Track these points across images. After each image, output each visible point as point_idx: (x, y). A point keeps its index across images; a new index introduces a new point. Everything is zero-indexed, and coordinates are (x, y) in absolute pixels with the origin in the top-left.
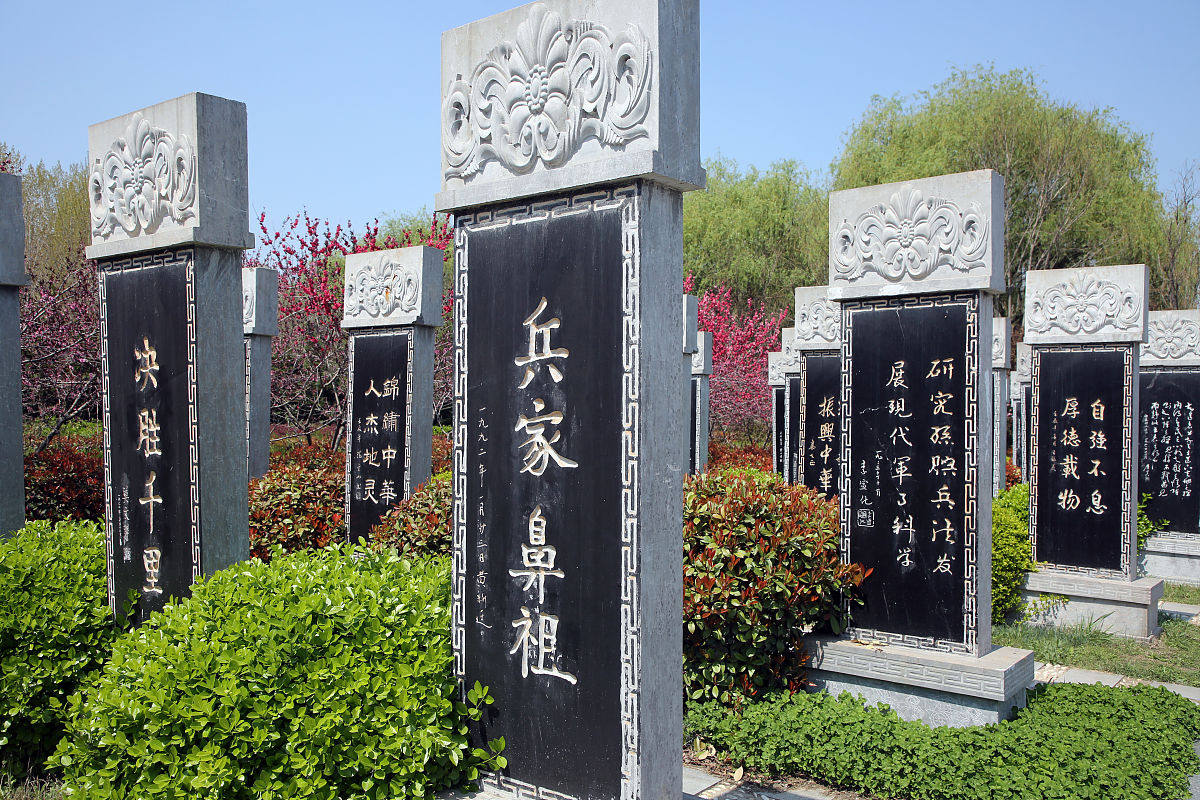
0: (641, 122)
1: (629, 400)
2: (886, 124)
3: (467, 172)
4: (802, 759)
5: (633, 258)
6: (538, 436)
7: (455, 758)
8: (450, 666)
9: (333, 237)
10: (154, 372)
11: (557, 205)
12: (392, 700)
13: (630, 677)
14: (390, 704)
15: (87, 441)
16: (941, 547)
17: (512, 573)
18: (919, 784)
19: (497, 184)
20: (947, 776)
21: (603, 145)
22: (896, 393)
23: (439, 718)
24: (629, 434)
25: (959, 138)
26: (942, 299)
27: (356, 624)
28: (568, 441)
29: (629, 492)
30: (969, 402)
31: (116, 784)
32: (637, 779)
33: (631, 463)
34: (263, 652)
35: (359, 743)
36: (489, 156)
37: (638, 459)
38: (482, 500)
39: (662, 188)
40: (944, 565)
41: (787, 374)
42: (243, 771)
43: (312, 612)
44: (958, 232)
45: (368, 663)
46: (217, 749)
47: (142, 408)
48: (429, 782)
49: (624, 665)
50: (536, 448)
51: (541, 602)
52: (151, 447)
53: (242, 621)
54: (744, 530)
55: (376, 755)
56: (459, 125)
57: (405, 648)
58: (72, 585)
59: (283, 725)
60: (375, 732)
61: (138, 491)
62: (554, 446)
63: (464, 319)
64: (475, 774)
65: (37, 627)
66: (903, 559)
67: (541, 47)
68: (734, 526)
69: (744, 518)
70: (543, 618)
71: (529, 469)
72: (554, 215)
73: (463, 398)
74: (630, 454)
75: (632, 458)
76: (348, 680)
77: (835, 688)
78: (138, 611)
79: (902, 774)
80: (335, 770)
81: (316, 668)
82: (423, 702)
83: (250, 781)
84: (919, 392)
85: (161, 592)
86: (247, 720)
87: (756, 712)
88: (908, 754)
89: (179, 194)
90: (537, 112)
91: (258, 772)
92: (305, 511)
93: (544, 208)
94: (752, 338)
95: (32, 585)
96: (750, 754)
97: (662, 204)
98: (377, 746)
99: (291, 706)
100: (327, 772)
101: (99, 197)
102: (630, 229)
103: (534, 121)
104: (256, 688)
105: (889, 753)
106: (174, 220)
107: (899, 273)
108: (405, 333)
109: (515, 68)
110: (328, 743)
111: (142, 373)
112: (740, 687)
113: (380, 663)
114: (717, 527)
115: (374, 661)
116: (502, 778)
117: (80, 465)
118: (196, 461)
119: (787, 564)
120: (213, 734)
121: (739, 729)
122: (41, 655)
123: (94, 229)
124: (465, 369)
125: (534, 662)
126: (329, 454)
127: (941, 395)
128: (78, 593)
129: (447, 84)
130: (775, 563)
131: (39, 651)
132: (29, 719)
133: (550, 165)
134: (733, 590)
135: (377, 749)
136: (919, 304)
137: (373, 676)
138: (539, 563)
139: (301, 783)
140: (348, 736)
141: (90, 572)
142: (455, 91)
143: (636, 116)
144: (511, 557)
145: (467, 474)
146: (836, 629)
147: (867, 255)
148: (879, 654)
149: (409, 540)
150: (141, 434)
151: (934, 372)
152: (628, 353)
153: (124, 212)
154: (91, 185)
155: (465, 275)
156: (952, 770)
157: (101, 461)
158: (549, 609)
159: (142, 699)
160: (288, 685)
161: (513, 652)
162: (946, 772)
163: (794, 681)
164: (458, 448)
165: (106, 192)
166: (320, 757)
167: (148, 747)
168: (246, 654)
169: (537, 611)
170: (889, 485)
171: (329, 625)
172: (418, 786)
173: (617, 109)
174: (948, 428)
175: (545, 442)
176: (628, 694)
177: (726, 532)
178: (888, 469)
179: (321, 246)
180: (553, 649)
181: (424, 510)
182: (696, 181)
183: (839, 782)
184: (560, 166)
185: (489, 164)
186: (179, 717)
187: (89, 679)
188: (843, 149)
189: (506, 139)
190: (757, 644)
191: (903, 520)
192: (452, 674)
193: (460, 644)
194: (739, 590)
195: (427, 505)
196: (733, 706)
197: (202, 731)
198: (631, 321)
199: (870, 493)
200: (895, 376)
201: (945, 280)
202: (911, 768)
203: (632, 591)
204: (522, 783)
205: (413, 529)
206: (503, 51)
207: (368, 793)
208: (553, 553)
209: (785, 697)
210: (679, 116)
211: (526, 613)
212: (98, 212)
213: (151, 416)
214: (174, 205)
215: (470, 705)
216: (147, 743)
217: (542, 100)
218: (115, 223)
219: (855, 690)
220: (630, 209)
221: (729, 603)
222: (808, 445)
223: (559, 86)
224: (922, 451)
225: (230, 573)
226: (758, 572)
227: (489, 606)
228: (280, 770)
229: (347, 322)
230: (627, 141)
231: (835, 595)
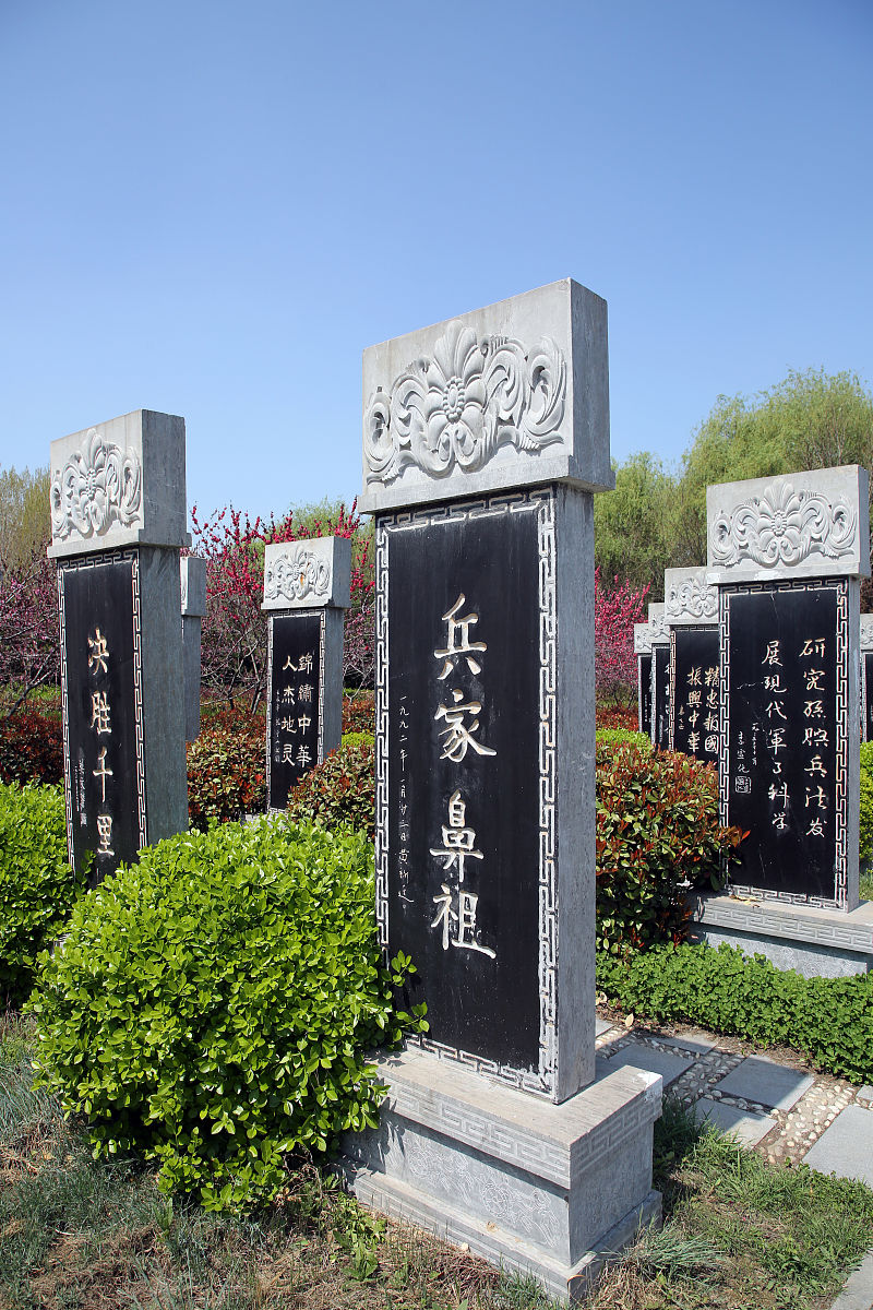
0: (556, 429)
1: (546, 693)
2: (731, 419)
3: (388, 477)
4: (688, 1007)
5: (549, 557)
6: (457, 724)
7: (382, 1023)
8: (373, 936)
9: (253, 527)
10: (104, 658)
11: (474, 507)
12: (322, 967)
13: (548, 954)
14: (321, 971)
15: (48, 703)
16: (814, 812)
17: (433, 852)
18: (798, 1031)
19: (416, 487)
20: (825, 1025)
21: (518, 451)
22: (771, 671)
23: (366, 984)
24: (547, 725)
25: (795, 432)
26: (813, 584)
27: (288, 895)
28: (486, 730)
29: (547, 780)
30: (840, 679)
31: (81, 1033)
32: (555, 1049)
33: (548, 752)
34: (205, 919)
35: (294, 1006)
36: (408, 461)
37: (555, 749)
38: (403, 783)
39: (575, 490)
40: (816, 828)
41: (654, 645)
42: (190, 1028)
43: (248, 884)
44: (827, 522)
45: (299, 931)
46: (168, 1009)
47: (94, 691)
48: (357, 1043)
49: (542, 943)
50: (455, 736)
51: (461, 881)
52: (103, 725)
53: (184, 889)
54: (632, 796)
55: (309, 1017)
56: (379, 433)
57: (333, 918)
58: (38, 844)
59: (224, 987)
60: (308, 997)
61: (92, 764)
62: (472, 734)
63: (385, 614)
64: (400, 1035)
65: (11, 881)
66: (778, 822)
67: (458, 360)
68: (624, 793)
69: (632, 785)
70: (463, 896)
71: (448, 755)
72: (472, 516)
73: (384, 687)
74: (548, 744)
75: (550, 748)
76: (282, 948)
77: (714, 940)
78: (94, 870)
79: (781, 1022)
80: (273, 1030)
81: (253, 936)
82: (350, 969)
83: (197, 1038)
84: (793, 669)
85: (113, 854)
86: (193, 983)
87: (643, 962)
88: (786, 1003)
89: (126, 500)
90: (454, 420)
91: (203, 1030)
92: (231, 772)
93: (462, 510)
94: (617, 610)
95: (6, 844)
96: (640, 1002)
97: (575, 505)
98: (310, 1009)
99: (231, 971)
100: (266, 1032)
101: (58, 503)
102: (546, 530)
103: (451, 429)
104: (199, 953)
105: (769, 1003)
106: (122, 523)
107: (774, 560)
108: (318, 614)
109: (433, 380)
110: (266, 1005)
111: (94, 660)
112: (629, 939)
113: (311, 931)
114: (606, 793)
115: (305, 930)
116: (425, 1040)
117: (43, 728)
118: (141, 739)
119: (672, 828)
120: (163, 995)
121: (628, 978)
122: (14, 906)
123: (54, 531)
124: (386, 660)
125: (454, 935)
126: (249, 717)
127: (814, 672)
128: (43, 852)
129: (368, 396)
130: (661, 826)
131: (13, 902)
132: (6, 961)
133: (467, 469)
134: (623, 852)
135: (309, 1013)
136: (792, 588)
137: (304, 944)
138: (459, 844)
139: (242, 1042)
140: (283, 1000)
141: (53, 833)
142: (376, 402)
143: (550, 424)
144: (432, 838)
145: (389, 759)
146: (715, 885)
147: (743, 544)
148: (756, 909)
149: (324, 800)
150: (94, 713)
151: (808, 651)
152: (544, 648)
153: (79, 517)
154: (52, 492)
155: (386, 572)
156: (828, 1020)
157: (60, 724)
158: (469, 886)
159: (101, 958)
160: (227, 950)
161: (434, 925)
162: (823, 1021)
163: (677, 934)
164: (380, 734)
165: (64, 499)
166: (259, 1019)
167: (107, 1003)
168: (190, 922)
169: (457, 888)
170: (765, 754)
171: (263, 895)
172: (348, 1046)
173: (532, 416)
174: (820, 702)
175: (463, 730)
176: (546, 969)
177: (615, 799)
178: (764, 740)
179: (243, 534)
180: (473, 925)
181: (336, 774)
182: (607, 484)
183: (723, 1029)
184: (477, 470)
185: (408, 469)
186: (133, 978)
187: (54, 928)
188: (694, 442)
189: (425, 445)
190: (645, 901)
191: (778, 787)
192: (376, 943)
193: (383, 916)
194: (629, 851)
195: (339, 769)
196: (622, 957)
197: (153, 991)
198: (548, 618)
199: (747, 762)
200: (770, 655)
201: (816, 566)
202: (789, 1017)
203: (550, 874)
204: (443, 1046)
205: (328, 791)
206: (422, 364)
207: (303, 1052)
208: (472, 835)
209: (670, 948)
210: (591, 423)
211: (446, 890)
212: (58, 517)
213: (102, 697)
214: (122, 510)
215: (394, 973)
216: (106, 999)
217: (459, 409)
218: (71, 526)
219: (733, 942)
220: (546, 511)
221: (619, 864)
222: (677, 710)
223: (476, 396)
224: (796, 723)
225: (172, 843)
226: (645, 835)
227: (411, 881)
228: (223, 1029)
229: (267, 605)
230: (542, 447)
231: (715, 854)
